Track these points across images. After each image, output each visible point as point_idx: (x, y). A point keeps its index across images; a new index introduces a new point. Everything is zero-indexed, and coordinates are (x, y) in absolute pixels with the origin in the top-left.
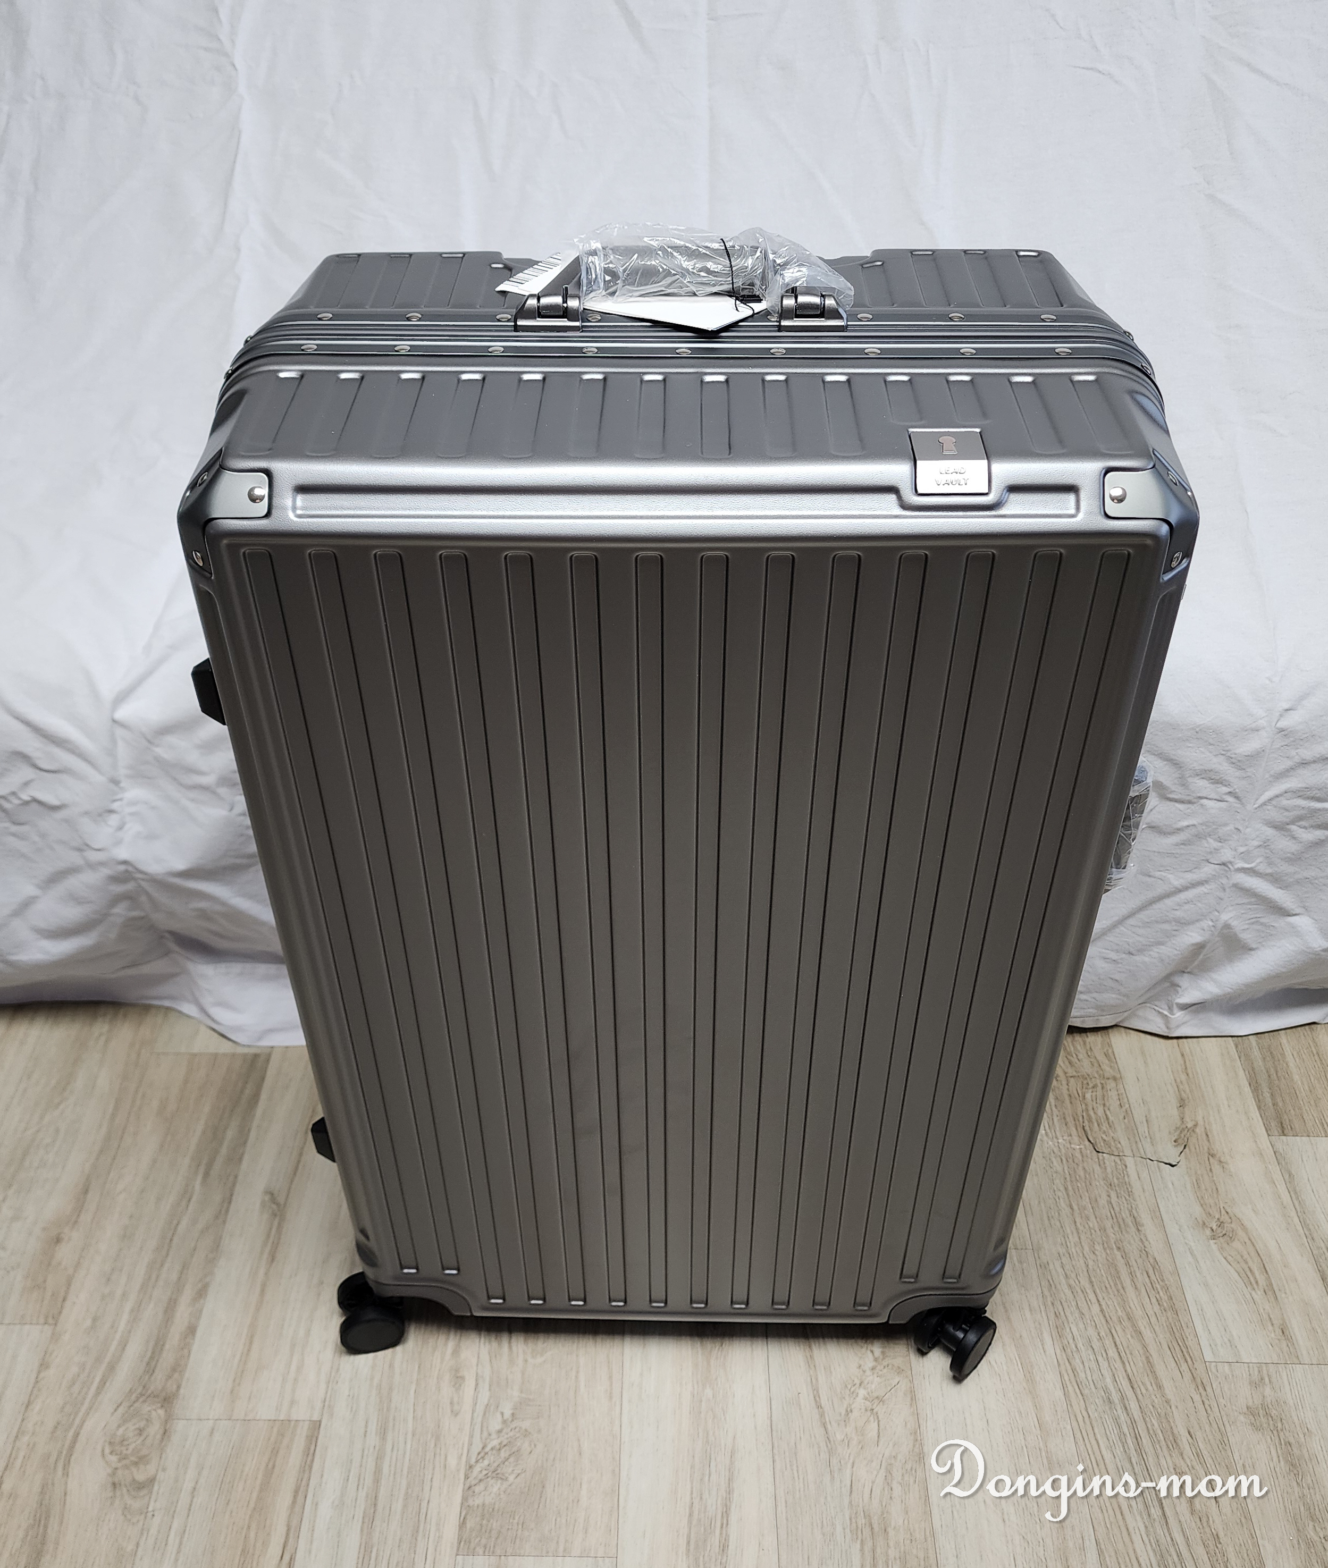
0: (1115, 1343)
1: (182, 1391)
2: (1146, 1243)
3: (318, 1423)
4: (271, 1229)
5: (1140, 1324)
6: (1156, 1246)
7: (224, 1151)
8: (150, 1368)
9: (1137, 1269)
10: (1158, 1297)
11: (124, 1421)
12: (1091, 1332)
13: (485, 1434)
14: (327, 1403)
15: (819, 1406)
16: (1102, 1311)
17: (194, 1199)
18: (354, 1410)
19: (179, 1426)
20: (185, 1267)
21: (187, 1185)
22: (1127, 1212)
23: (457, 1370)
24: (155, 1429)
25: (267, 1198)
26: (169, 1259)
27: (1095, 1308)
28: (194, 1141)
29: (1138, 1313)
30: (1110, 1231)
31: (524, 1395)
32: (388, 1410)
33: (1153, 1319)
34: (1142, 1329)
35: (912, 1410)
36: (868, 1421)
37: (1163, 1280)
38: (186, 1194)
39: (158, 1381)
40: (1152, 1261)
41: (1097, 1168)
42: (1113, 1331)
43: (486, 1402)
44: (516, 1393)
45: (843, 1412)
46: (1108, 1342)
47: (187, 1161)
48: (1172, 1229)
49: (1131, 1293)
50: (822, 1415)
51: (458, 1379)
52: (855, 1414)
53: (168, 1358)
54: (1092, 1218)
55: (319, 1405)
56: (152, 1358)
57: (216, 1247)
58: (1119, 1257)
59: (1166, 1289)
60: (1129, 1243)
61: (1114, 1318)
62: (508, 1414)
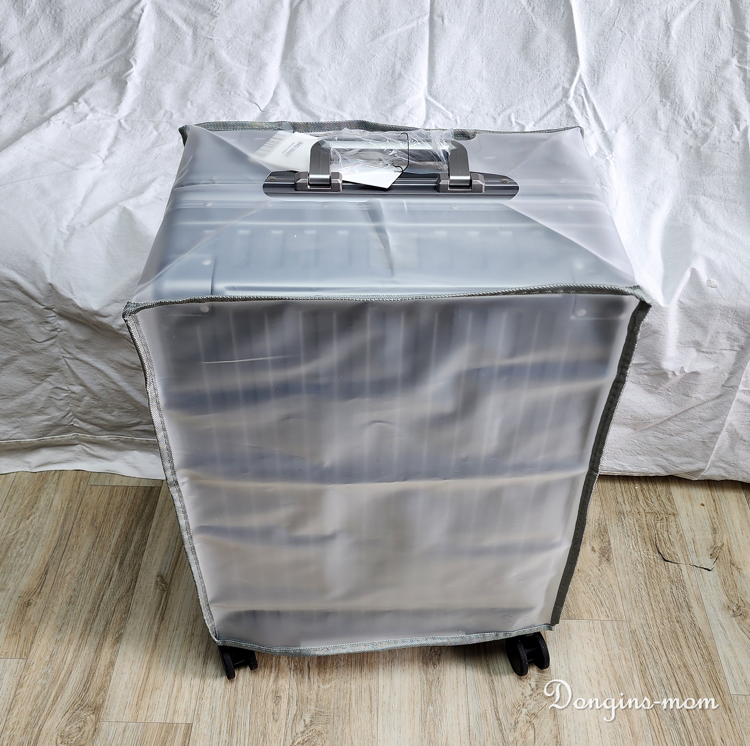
0: (677, 682)
1: (106, 703)
2: (694, 619)
3: (191, 725)
4: (161, 600)
5: (691, 670)
6: (700, 621)
7: (132, 548)
8: (86, 689)
9: (688, 635)
10: (702, 653)
11: (69, 722)
12: (662, 675)
13: (294, 734)
14: (196, 713)
15: (498, 719)
16: (668, 661)
17: (114, 579)
18: (213, 717)
19: (104, 726)
20: (108, 623)
21: (109, 571)
22: (682, 599)
23: (277, 692)
24: (89, 727)
25: (159, 579)
26: (98, 618)
27: (664, 660)
28: (114, 541)
29: (690, 663)
30: (672, 611)
31: (318, 709)
32: (234, 717)
33: (699, 667)
34: (693, 673)
35: (555, 722)
36: (528, 729)
37: (704, 643)
38: (108, 576)
39: (91, 697)
40: (698, 630)
41: (664, 571)
42: (675, 674)
43: (295, 713)
44: (313, 708)
45: (513, 723)
46: (672, 681)
47: (109, 554)
48: (710, 610)
49: (686, 650)
50: (500, 725)
51: (277, 698)
52: (520, 724)
53: (97, 682)
54: (662, 602)
55: (191, 713)
56: (87, 682)
57: (127, 610)
58: (678, 627)
59: (706, 648)
60: (684, 618)
61: (676, 666)
62: (307, 722)
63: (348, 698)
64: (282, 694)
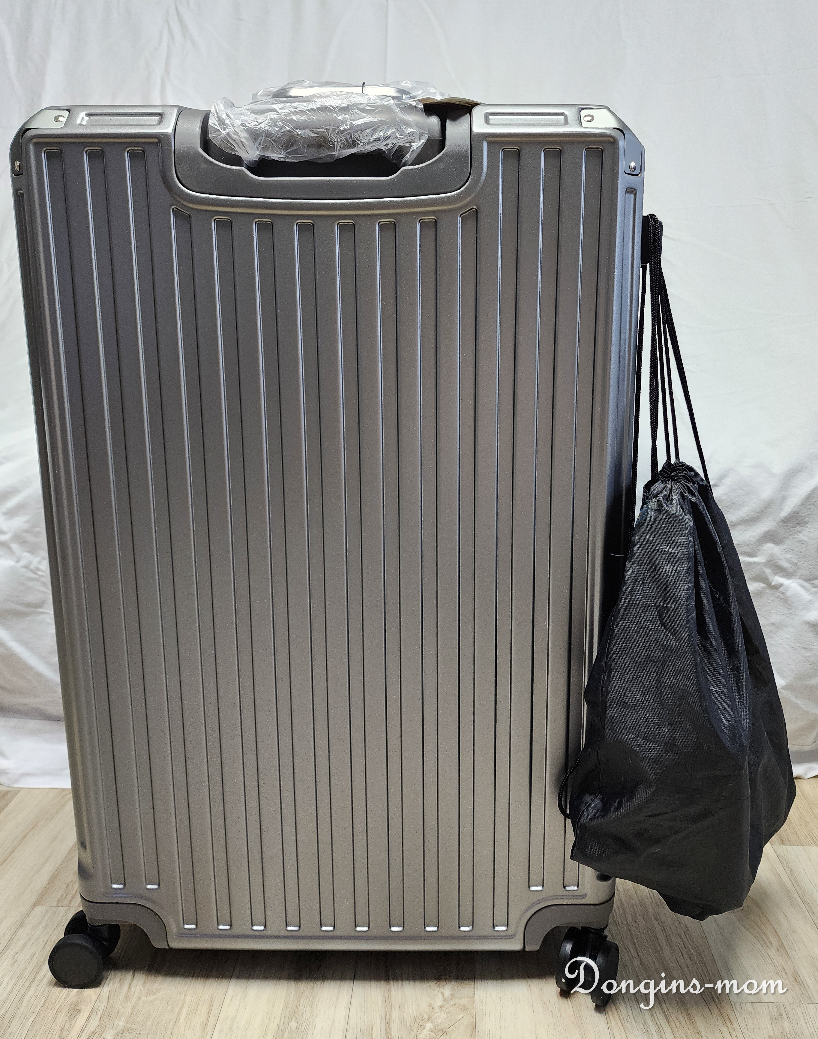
31: (128, 1025)
43: (93, 1029)
44: (121, 1024)
51: (75, 1012)
59: (696, 948)
63: (177, 1012)
64: (83, 1007)
